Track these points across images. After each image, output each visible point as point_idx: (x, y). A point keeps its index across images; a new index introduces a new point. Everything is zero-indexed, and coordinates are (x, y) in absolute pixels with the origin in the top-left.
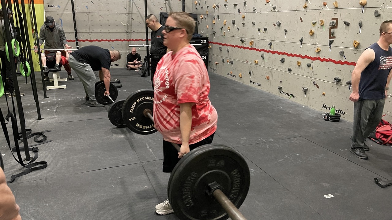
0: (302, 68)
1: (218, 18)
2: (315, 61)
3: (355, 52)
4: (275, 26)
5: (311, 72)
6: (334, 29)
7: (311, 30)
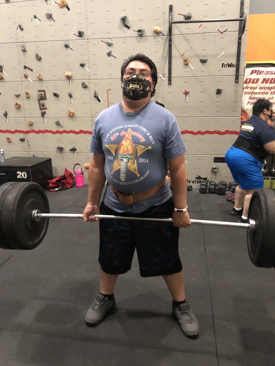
0: (14, 144)
2: (28, 134)
3: (71, 121)
5: (27, 146)
6: (43, 101)
7: (16, 102)
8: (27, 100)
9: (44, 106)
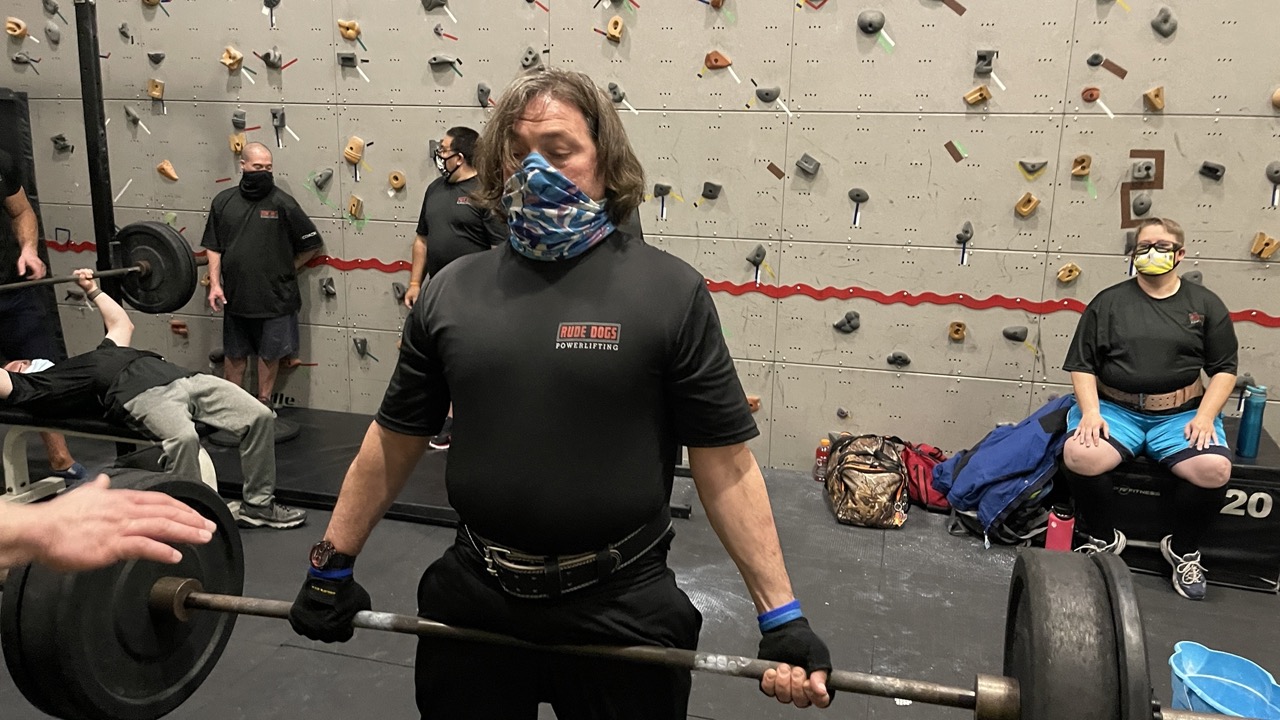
0: (974, 348)
1: (279, 128)
2: (1047, 316)
3: (1258, 274)
4: (779, 174)
5: (1032, 360)
6: (1146, 192)
7: (1029, 194)
8: (1072, 188)
9: (1147, 210)
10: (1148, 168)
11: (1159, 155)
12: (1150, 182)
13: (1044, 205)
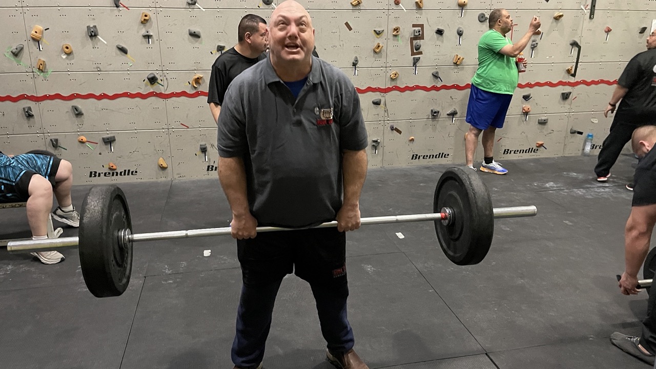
2: (387, 94)
3: (456, 70)
5: (383, 112)
6: (418, 41)
7: (379, 44)
8: (393, 40)
9: (419, 48)
10: (419, 31)
11: (422, 26)
12: (420, 37)
13: (384, 48)
